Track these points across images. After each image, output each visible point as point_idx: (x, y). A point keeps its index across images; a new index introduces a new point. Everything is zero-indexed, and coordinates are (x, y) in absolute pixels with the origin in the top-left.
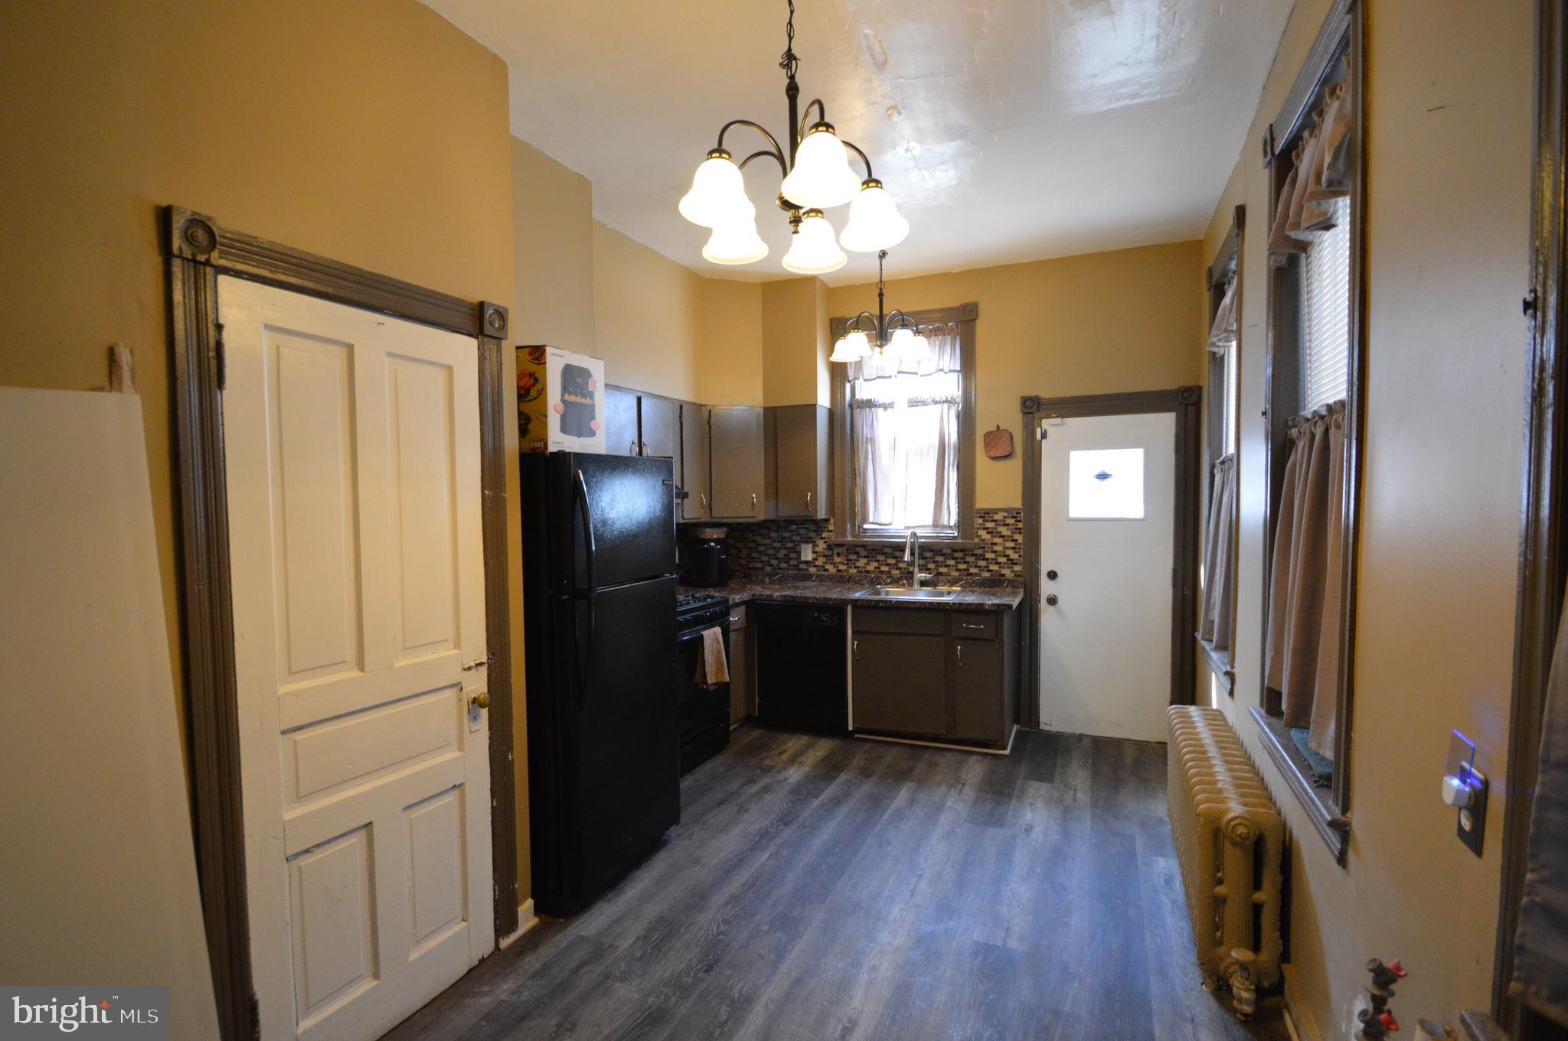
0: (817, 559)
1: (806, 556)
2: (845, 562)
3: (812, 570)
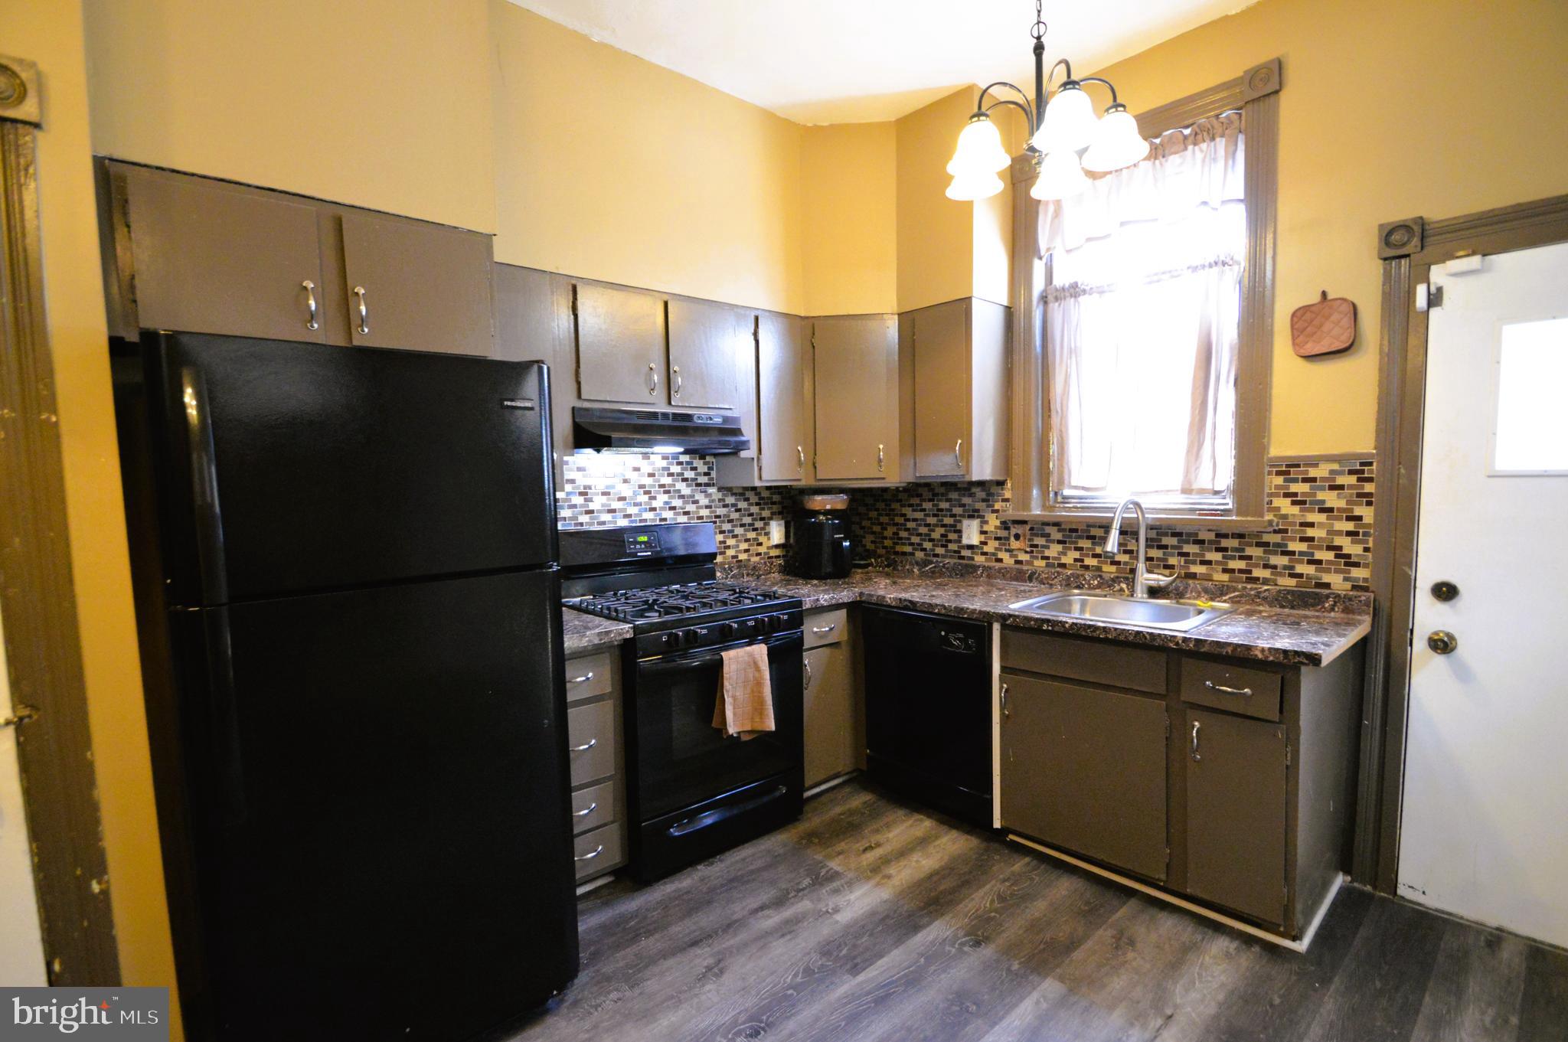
0: (984, 543)
1: (969, 538)
2: (1028, 549)
3: (979, 559)
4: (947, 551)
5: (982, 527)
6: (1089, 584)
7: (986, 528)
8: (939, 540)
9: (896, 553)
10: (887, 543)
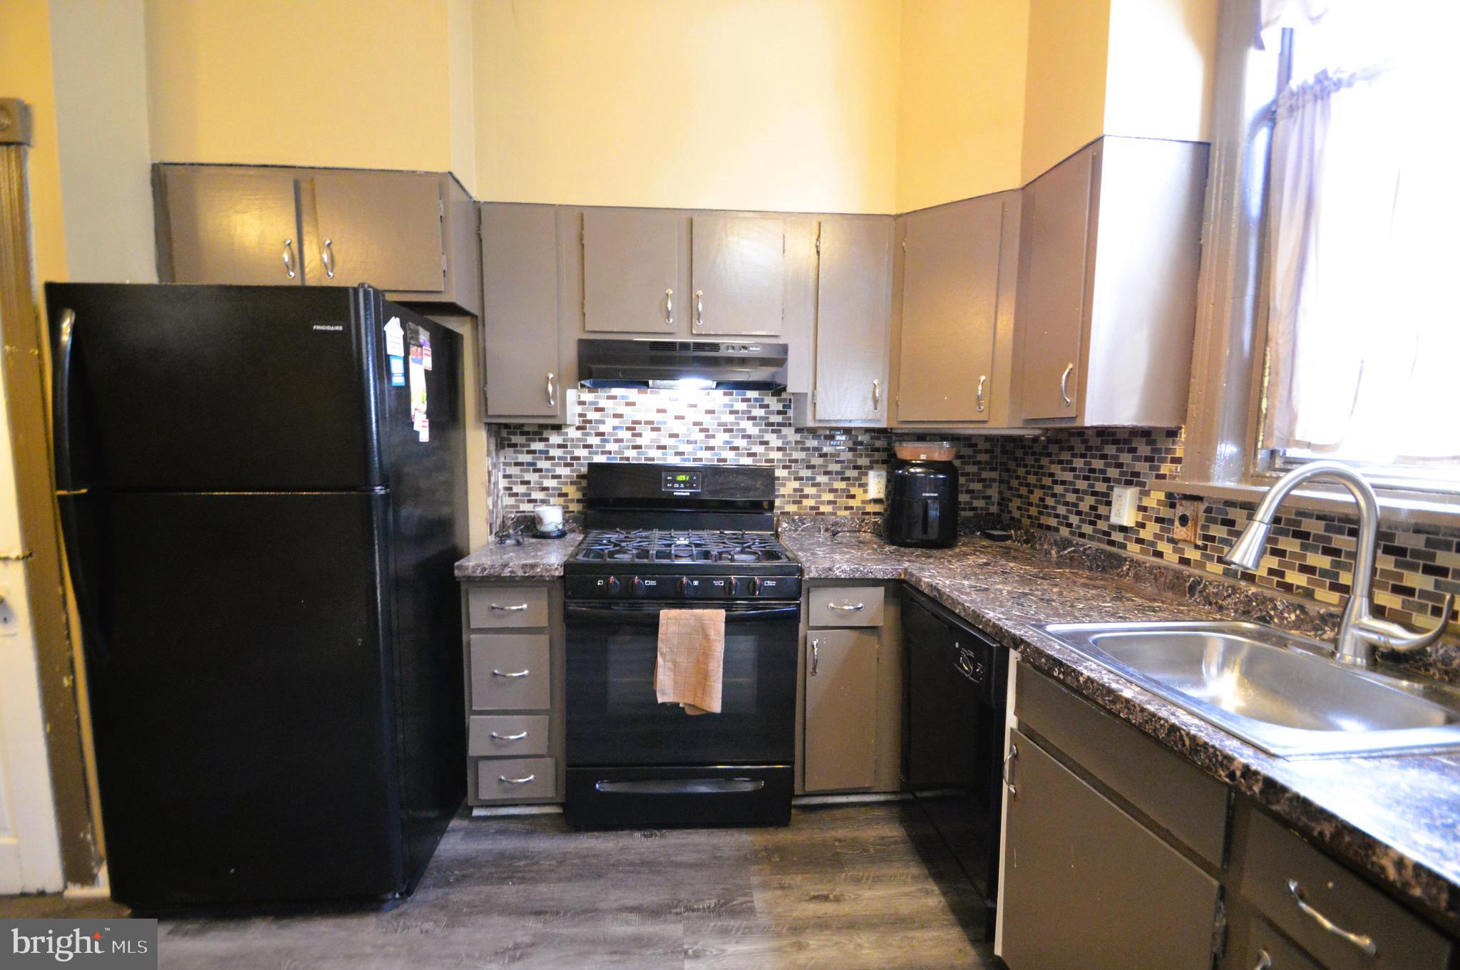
0: (1143, 526)
1: (1119, 515)
2: (1200, 543)
3: (1133, 549)
4: (1095, 531)
5: (1140, 499)
6: (1282, 618)
7: (1146, 502)
8: (1087, 514)
9: (1040, 526)
10: (1033, 511)
